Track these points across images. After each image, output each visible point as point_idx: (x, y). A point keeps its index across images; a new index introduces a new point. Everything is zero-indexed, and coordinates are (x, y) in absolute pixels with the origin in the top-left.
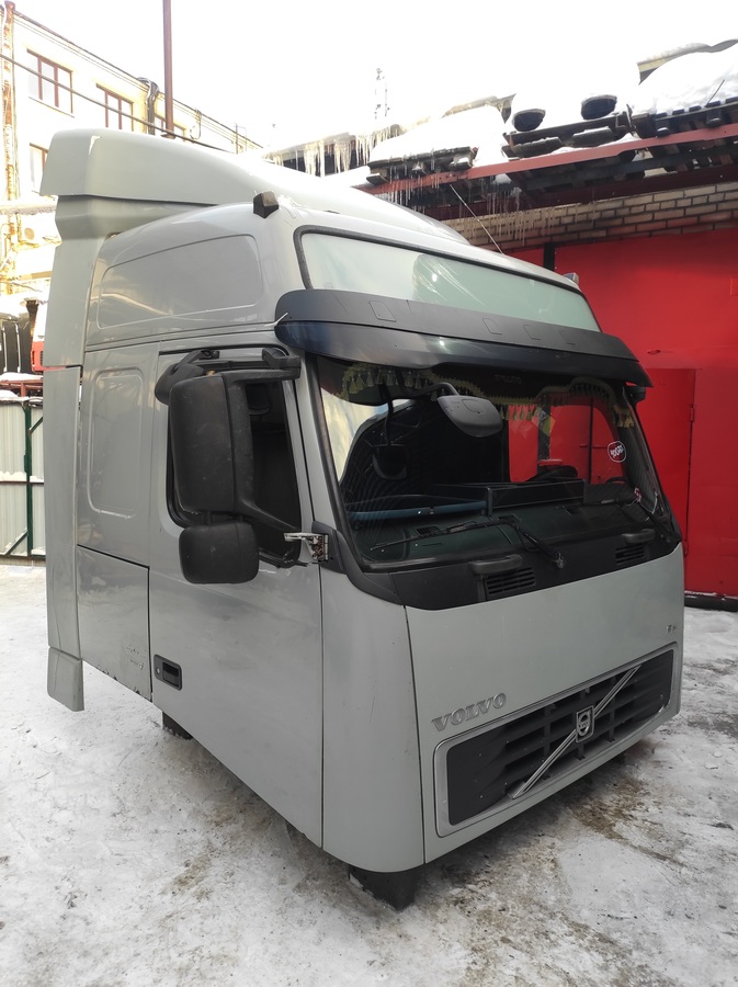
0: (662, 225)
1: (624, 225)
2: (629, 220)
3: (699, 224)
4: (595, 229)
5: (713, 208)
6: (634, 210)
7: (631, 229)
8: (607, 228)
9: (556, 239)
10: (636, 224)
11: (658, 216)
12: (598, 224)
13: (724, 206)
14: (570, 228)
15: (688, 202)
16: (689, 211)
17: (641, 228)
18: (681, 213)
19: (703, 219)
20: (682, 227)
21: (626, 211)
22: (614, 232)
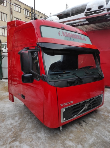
8: (102, 28)
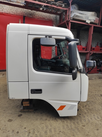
0: (40, 17)
1: (34, 16)
2: (35, 15)
3: (44, 19)
4: (30, 15)
5: (45, 17)
6: (36, 14)
7: (35, 17)
9: (24, 15)
10: (36, 16)
11: (39, 16)
12: (31, 14)
13: (47, 17)
14: (26, 14)
15: (42, 15)
16: (43, 17)
17: (37, 17)
18: (42, 16)
19: (45, 18)
20: (42, 19)
21: (34, 14)
22: (33, 16)
